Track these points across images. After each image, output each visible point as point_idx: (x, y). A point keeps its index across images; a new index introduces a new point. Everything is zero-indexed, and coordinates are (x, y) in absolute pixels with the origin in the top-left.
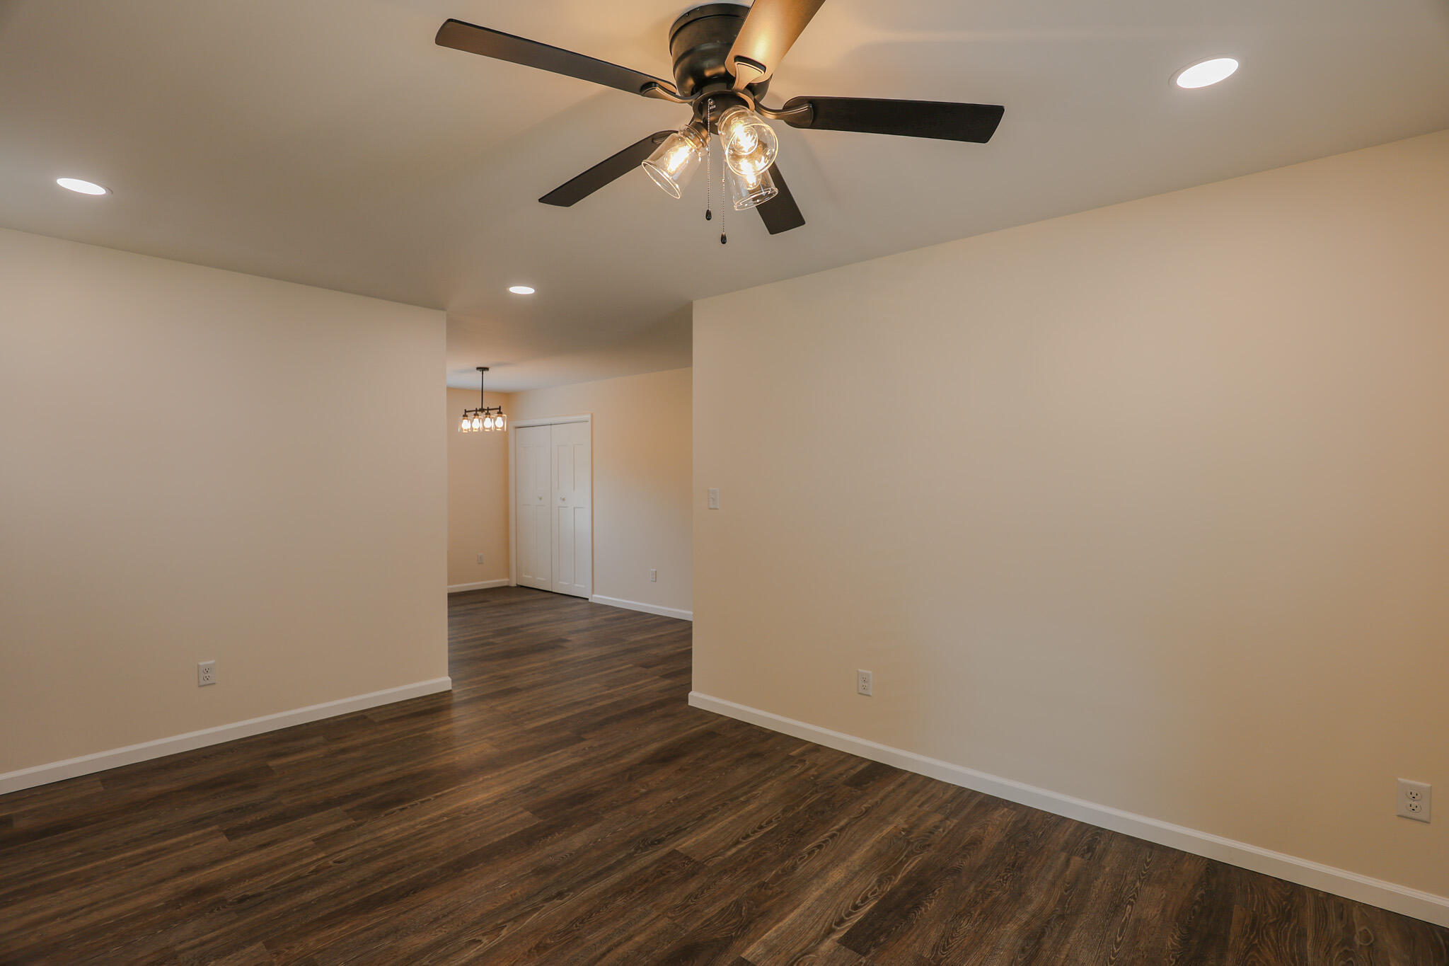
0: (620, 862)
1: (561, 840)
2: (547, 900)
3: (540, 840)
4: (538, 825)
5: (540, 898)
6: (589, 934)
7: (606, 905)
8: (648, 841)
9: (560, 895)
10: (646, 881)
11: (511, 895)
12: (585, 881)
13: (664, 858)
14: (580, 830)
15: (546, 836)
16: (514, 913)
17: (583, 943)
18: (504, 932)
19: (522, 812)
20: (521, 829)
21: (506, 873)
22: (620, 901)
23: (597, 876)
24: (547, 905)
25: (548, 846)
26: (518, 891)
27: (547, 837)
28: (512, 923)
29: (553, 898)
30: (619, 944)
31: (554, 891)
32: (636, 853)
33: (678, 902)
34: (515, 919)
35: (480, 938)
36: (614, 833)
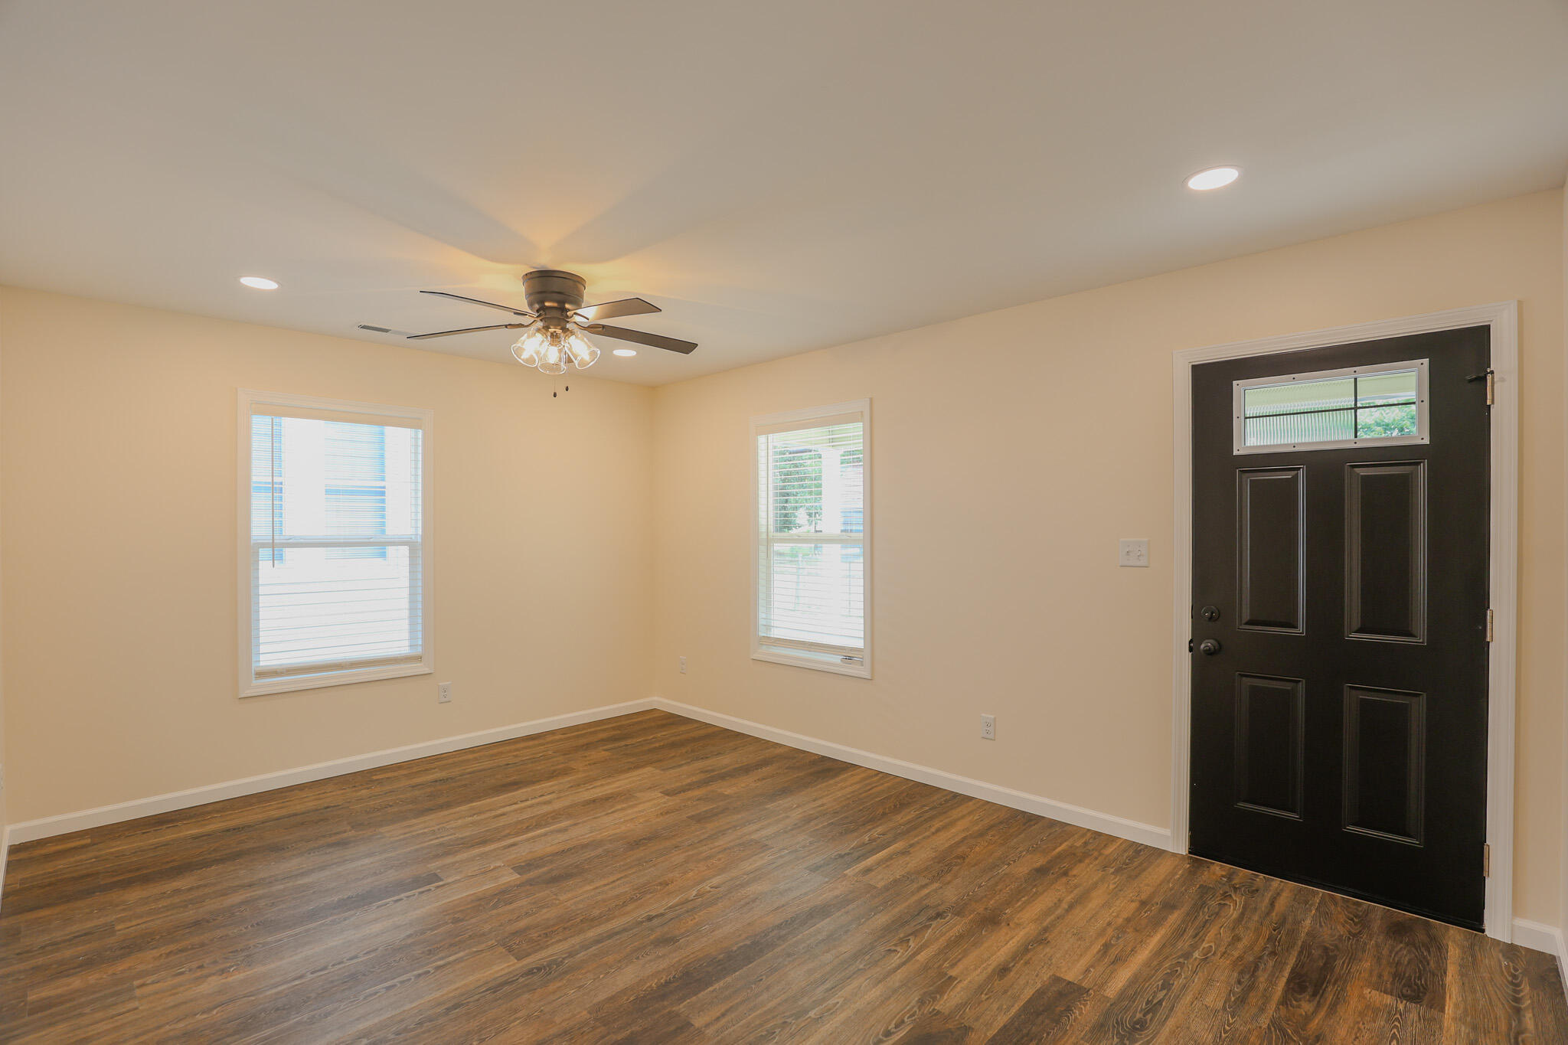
0: (585, 947)
1: (648, 977)
2: (662, 915)
3: (674, 977)
4: (682, 1000)
5: (668, 916)
6: (627, 892)
7: (609, 910)
8: (544, 972)
9: (650, 919)
10: (565, 929)
11: (695, 918)
12: (625, 930)
13: (536, 951)
14: (624, 992)
15: (668, 983)
16: (689, 906)
17: (633, 886)
18: (694, 893)
19: (707, 1025)
20: (700, 995)
21: (705, 939)
22: (596, 912)
23: (612, 935)
24: (662, 911)
25: (664, 969)
26: (690, 922)
27: (666, 982)
28: (690, 899)
29: (656, 916)
30: (605, 885)
31: (655, 922)
32: (564, 959)
33: (545, 910)
34: (687, 901)
35: (711, 890)
36: (580, 987)
